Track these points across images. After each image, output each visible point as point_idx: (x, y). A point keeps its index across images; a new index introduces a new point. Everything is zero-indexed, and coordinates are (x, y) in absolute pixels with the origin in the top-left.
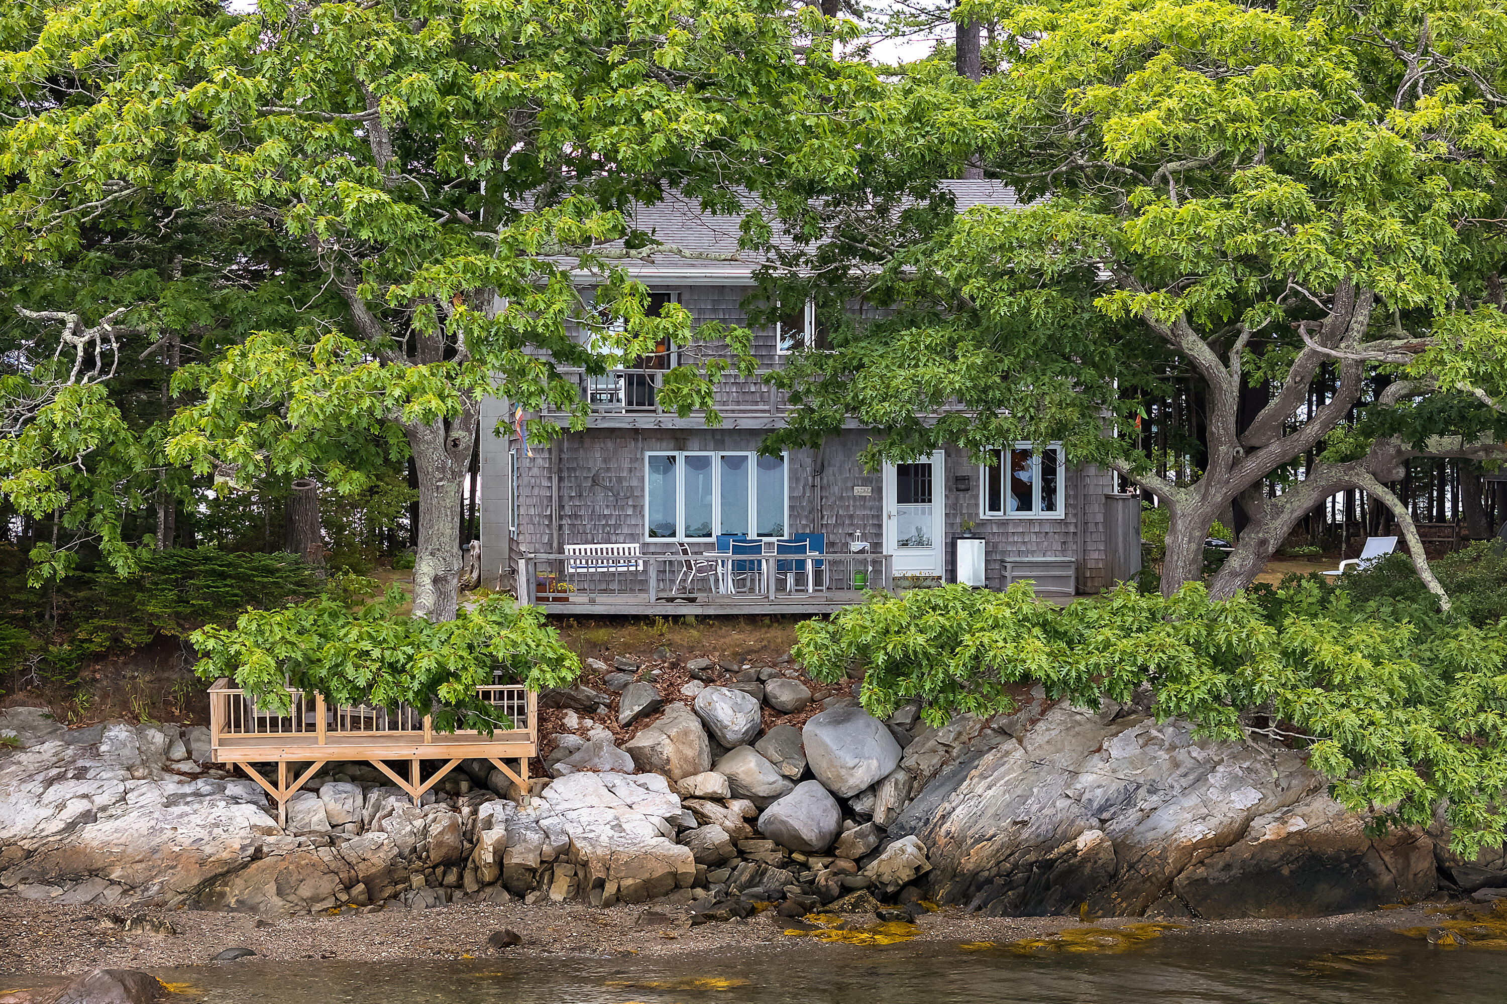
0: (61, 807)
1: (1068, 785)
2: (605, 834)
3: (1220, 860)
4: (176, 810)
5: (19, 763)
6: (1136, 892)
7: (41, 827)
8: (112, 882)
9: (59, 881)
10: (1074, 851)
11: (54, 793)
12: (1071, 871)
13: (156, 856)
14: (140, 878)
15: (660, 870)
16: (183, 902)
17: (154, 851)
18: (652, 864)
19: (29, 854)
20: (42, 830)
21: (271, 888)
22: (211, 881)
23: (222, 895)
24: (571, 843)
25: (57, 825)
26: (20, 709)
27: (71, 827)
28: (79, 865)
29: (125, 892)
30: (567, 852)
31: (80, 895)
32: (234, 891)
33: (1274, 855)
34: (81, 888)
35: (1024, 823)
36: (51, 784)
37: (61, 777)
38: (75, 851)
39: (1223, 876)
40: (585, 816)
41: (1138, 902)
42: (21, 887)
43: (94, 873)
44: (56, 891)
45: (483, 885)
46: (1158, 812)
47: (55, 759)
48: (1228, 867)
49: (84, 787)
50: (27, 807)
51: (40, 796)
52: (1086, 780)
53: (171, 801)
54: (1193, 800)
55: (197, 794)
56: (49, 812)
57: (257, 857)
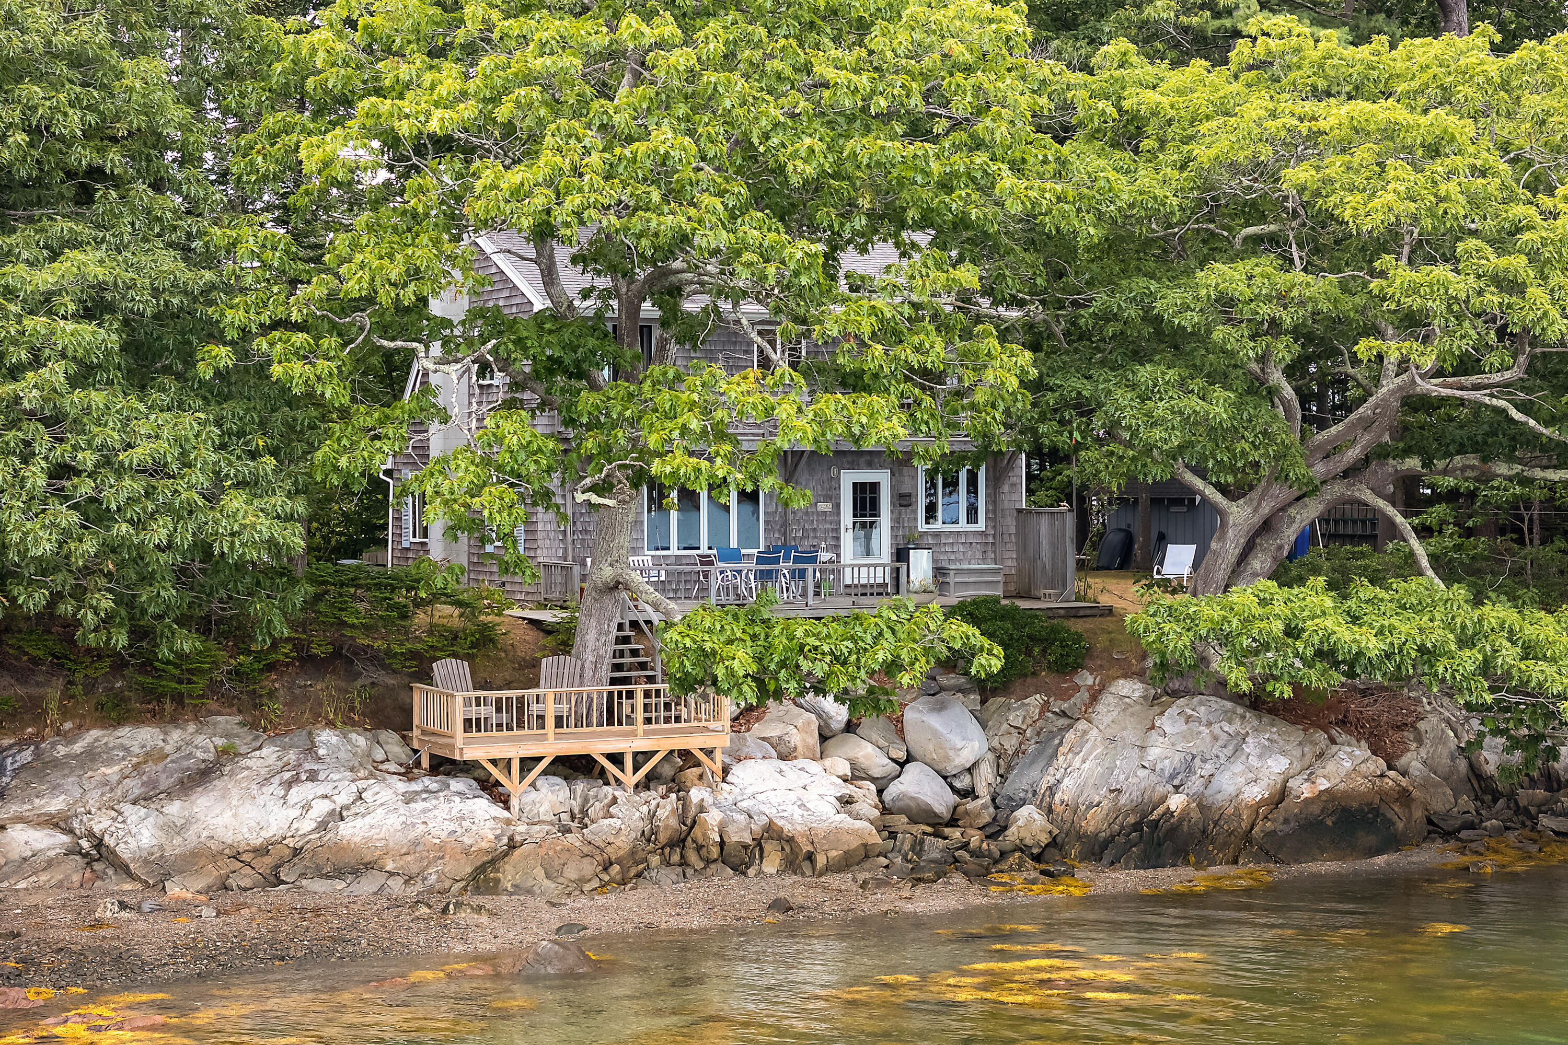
0: (307, 807)
1: (1142, 758)
2: (797, 813)
3: (1280, 814)
4: (419, 806)
5: (248, 768)
6: (1225, 845)
7: (295, 826)
8: (391, 874)
9: (338, 873)
10: (1169, 813)
11: (298, 794)
12: (1174, 830)
13: (419, 849)
14: (415, 869)
15: (855, 843)
16: (465, 889)
17: (416, 843)
18: (845, 837)
19: (296, 852)
20: (297, 830)
21: (539, 872)
22: (481, 869)
23: (497, 881)
24: (771, 821)
25: (307, 825)
26: (219, 718)
27: (323, 826)
28: (348, 859)
29: (406, 882)
31: (367, 886)
32: (508, 875)
33: (1316, 809)
34: (363, 880)
35: (1119, 791)
36: (290, 787)
37: (295, 780)
38: (340, 848)
39: (1287, 829)
40: (774, 798)
41: (1230, 852)
42: (304, 882)
43: (369, 866)
44: (340, 885)
45: (708, 862)
46: (1216, 777)
47: (280, 764)
48: (1286, 821)
49: (321, 789)
50: (275, 809)
51: (284, 797)
52: (1154, 753)
53: (409, 799)
54: (1238, 767)
55: (426, 790)
56: (296, 812)
57: (512, 845)
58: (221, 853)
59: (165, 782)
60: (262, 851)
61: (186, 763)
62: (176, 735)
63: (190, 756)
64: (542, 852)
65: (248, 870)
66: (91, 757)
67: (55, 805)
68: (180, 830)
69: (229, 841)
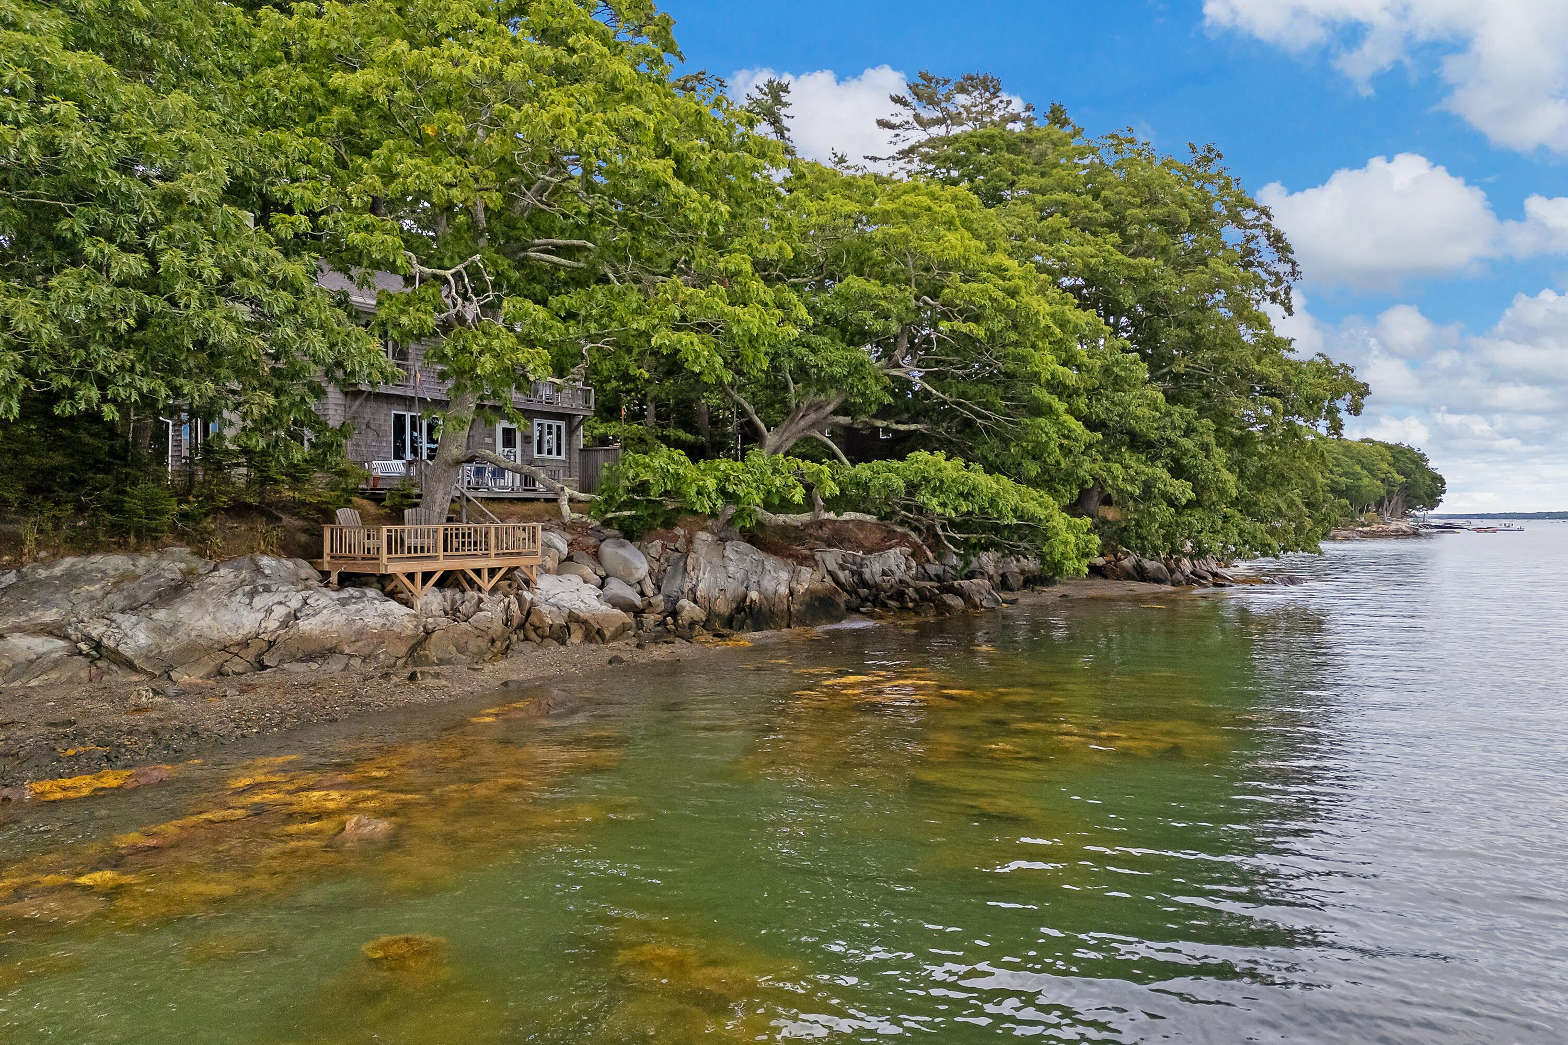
0: (269, 611)
1: (726, 573)
2: (581, 606)
3: (797, 601)
4: (352, 607)
5: (213, 584)
6: (782, 618)
7: (263, 625)
8: (351, 656)
9: (310, 657)
10: (752, 602)
11: (260, 601)
12: (760, 610)
13: (364, 637)
14: (366, 651)
15: (617, 622)
16: (406, 663)
17: (360, 633)
18: (612, 619)
19: (271, 644)
20: (266, 628)
21: (452, 648)
22: (413, 649)
23: (426, 656)
24: (571, 612)
25: (273, 624)
26: (174, 549)
27: (285, 624)
28: (313, 647)
29: (363, 661)
30: (573, 618)
31: (335, 666)
32: (433, 651)
33: (808, 598)
34: (331, 661)
35: (724, 590)
36: (253, 597)
37: (254, 592)
38: (304, 638)
39: (803, 608)
40: (566, 597)
41: (785, 621)
42: (286, 666)
43: (333, 651)
44: (315, 666)
45: (543, 637)
47: (238, 580)
48: (800, 605)
49: (276, 598)
50: (245, 613)
51: (250, 604)
52: (730, 570)
53: (344, 603)
54: (768, 577)
55: (352, 597)
56: (261, 615)
57: (428, 633)
58: (211, 647)
59: (144, 597)
60: (245, 644)
61: (157, 582)
62: (142, 561)
63: (159, 576)
64: (450, 634)
65: (237, 659)
66: (72, 579)
67: (50, 616)
68: (171, 631)
69: (216, 638)
